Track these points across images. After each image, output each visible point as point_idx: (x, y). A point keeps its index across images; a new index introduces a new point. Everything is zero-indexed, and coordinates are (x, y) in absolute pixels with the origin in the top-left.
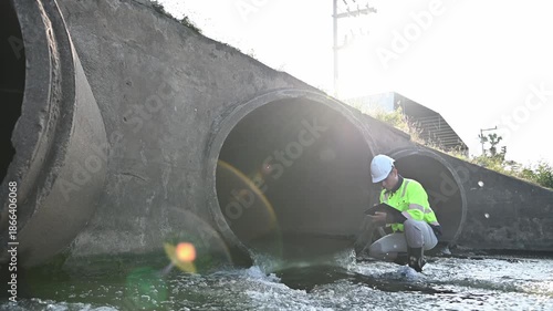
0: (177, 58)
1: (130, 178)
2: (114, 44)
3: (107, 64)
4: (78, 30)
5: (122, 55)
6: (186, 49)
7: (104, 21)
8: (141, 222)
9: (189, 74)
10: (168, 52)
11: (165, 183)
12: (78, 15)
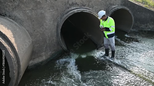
0: (45, 7)
1: (38, 45)
2: (28, 12)
3: (26, 18)
4: (17, 12)
5: (30, 14)
6: (47, 3)
7: (23, 6)
8: (43, 53)
9: (49, 10)
10: (42, 6)
11: (48, 42)
12: (15, 8)
